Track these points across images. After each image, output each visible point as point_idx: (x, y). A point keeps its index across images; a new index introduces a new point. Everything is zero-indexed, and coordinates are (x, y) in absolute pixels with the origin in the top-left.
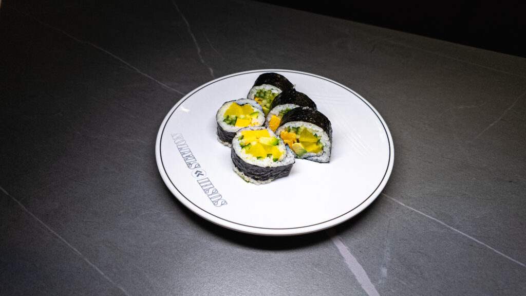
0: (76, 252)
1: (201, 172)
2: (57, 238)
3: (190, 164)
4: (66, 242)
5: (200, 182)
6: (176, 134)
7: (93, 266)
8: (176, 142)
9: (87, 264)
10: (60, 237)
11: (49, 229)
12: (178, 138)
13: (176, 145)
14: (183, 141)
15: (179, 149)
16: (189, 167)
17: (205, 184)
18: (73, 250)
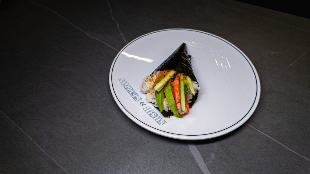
0: (29, 138)
1: (144, 103)
2: (18, 129)
3: (135, 98)
4: (23, 131)
5: (145, 109)
6: (121, 79)
7: (39, 146)
8: (123, 84)
9: (35, 145)
10: (20, 128)
11: (14, 123)
12: (123, 81)
13: (123, 86)
14: (127, 82)
15: (125, 88)
16: (135, 100)
17: (149, 110)
18: (27, 136)
